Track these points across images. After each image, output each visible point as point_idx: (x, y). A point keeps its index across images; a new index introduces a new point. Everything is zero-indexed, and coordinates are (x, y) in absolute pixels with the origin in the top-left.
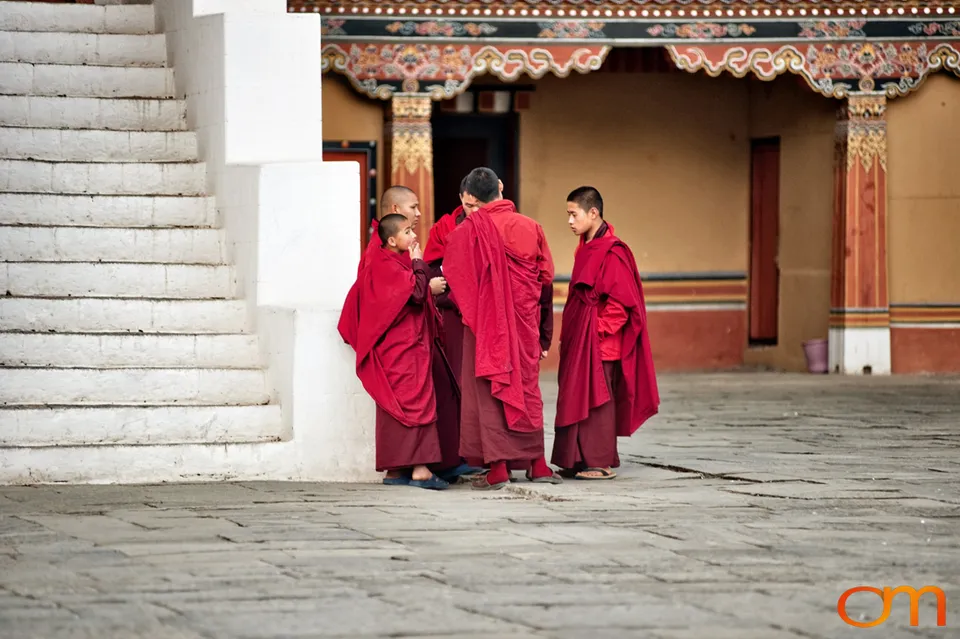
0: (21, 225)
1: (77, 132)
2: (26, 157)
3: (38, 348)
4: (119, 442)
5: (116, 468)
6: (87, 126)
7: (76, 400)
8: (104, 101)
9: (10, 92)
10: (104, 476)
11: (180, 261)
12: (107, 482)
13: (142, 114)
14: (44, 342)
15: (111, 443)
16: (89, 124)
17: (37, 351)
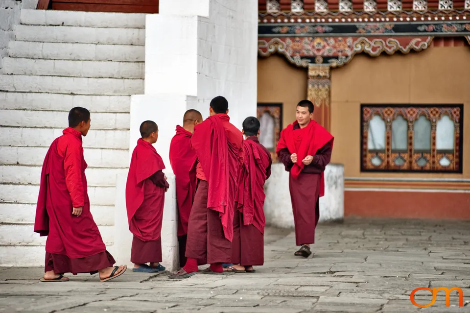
0: (46, 127)
1: (96, 79)
2: (70, 93)
3: (10, 192)
4: (29, 244)
5: (15, 258)
6: (112, 76)
7: (19, 220)
8: (121, 63)
9: (83, 59)
10: (9, 262)
11: (119, 147)
12: (10, 265)
13: (141, 70)
14: (14, 189)
15: (26, 244)
16: (113, 75)
17: (9, 193)
